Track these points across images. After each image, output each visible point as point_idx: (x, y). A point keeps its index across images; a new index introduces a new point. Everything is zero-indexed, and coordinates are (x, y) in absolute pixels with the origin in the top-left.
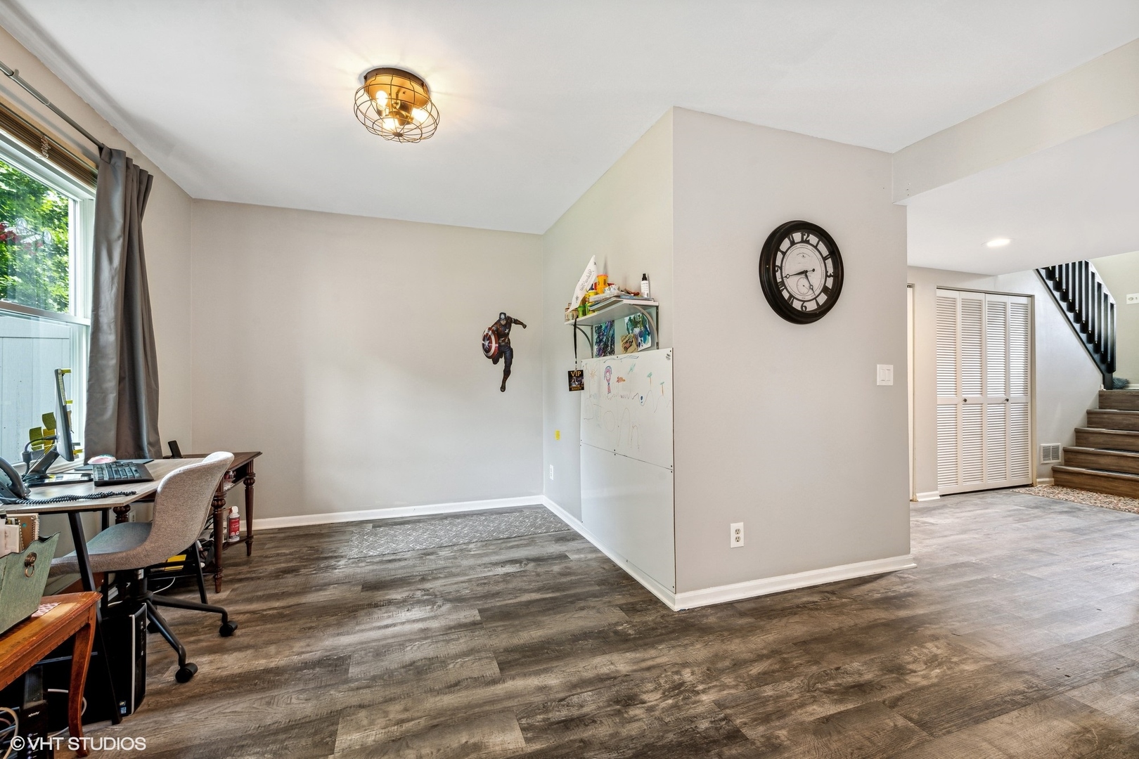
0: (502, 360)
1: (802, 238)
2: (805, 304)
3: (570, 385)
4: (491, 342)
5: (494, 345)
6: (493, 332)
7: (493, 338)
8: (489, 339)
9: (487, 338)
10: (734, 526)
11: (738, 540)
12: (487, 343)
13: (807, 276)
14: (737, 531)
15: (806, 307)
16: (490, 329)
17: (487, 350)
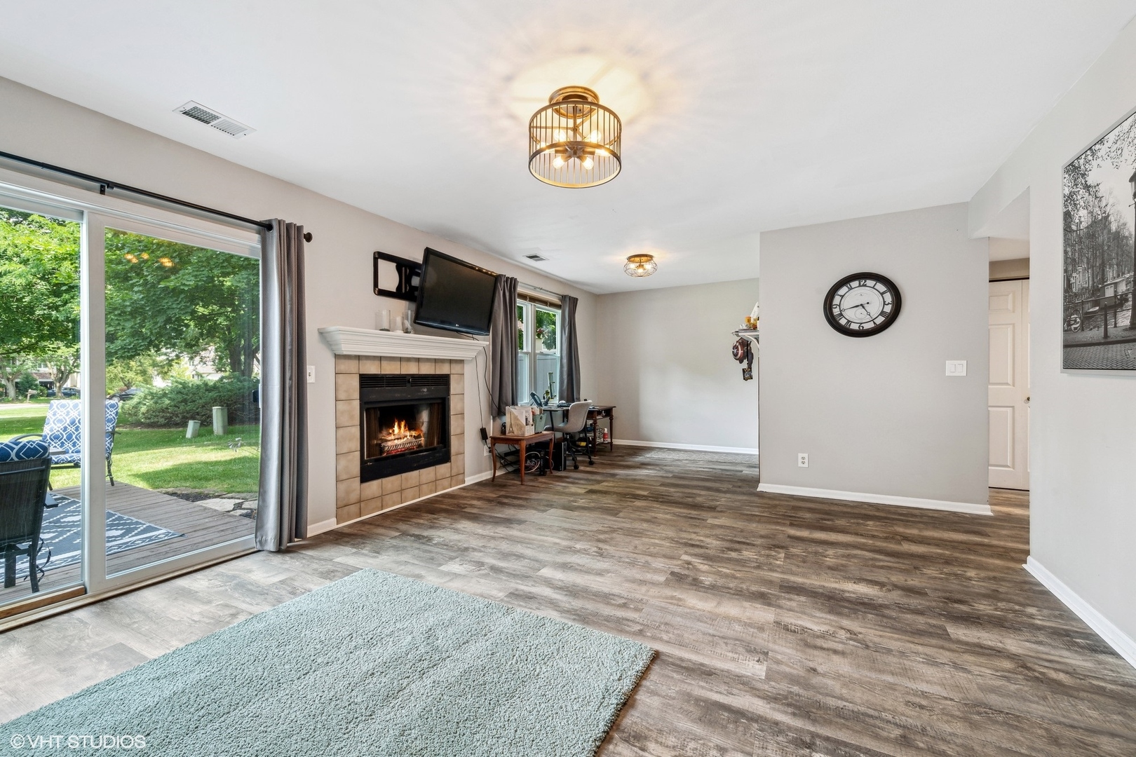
0: (746, 361)
1: (860, 283)
2: (862, 325)
3: (744, 376)
4: (738, 350)
5: (740, 352)
6: (740, 343)
7: (739, 347)
8: (737, 348)
9: (735, 347)
10: (800, 455)
11: (803, 463)
12: (735, 351)
13: (863, 307)
14: (803, 458)
15: (863, 327)
16: (737, 342)
17: (735, 355)
